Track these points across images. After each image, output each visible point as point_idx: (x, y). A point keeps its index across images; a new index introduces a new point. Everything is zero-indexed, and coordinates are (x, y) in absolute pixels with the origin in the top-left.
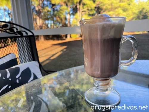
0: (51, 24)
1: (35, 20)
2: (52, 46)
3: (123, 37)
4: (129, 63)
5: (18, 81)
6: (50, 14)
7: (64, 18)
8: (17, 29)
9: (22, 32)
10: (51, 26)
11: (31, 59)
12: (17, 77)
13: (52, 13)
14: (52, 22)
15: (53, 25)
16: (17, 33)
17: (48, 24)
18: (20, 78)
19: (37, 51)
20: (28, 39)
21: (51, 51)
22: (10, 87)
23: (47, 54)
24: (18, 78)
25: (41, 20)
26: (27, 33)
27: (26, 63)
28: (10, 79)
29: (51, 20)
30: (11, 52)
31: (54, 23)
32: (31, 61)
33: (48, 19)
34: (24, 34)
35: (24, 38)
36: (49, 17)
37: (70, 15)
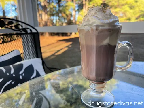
0: (56, 20)
1: (41, 15)
2: (57, 42)
3: (119, 43)
4: (124, 68)
5: (21, 77)
6: (56, 10)
7: (70, 14)
8: (22, 26)
9: (27, 29)
10: (56, 21)
11: (34, 56)
12: (21, 73)
13: (57, 9)
14: (58, 18)
15: (58, 21)
16: (22, 30)
17: (53, 19)
18: (23, 75)
19: (40, 47)
20: (32, 36)
21: (56, 47)
22: (13, 83)
23: (51, 50)
24: (22, 75)
25: (46, 16)
26: (31, 30)
27: (29, 60)
28: (14, 75)
29: (56, 16)
30: (16, 48)
31: (59, 19)
32: (34, 58)
33: (53, 15)
34: (29, 31)
35: (29, 36)
36: (55, 12)
37: (76, 11)
